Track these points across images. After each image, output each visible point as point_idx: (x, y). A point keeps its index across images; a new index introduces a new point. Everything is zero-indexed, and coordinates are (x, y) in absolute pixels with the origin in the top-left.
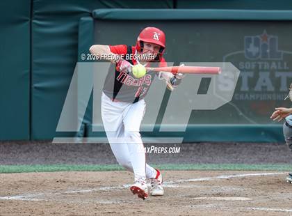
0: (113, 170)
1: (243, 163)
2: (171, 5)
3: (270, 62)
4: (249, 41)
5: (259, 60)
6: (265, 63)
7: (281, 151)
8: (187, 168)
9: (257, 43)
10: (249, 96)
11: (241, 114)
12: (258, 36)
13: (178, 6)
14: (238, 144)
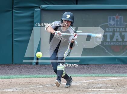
0: (51, 77)
1: (108, 73)
2: (76, 3)
3: (120, 28)
4: (110, 19)
5: (115, 27)
6: (117, 28)
7: (125, 68)
8: (84, 76)
9: (114, 20)
10: (110, 43)
11: (107, 51)
12: (114, 17)
13: (78, 3)
14: (105, 65)
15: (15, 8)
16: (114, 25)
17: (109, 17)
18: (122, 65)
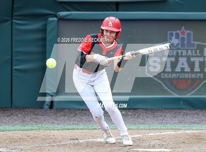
0: (72, 129)
1: (167, 124)
2: (115, 9)
3: (187, 50)
4: (172, 35)
5: (179, 49)
6: (183, 51)
7: (195, 115)
9: (177, 37)
11: (166, 88)
12: (178, 32)
13: (120, 9)
14: (163, 110)
15: (16, 15)
16: (178, 45)
17: (169, 32)
18: (189, 110)
